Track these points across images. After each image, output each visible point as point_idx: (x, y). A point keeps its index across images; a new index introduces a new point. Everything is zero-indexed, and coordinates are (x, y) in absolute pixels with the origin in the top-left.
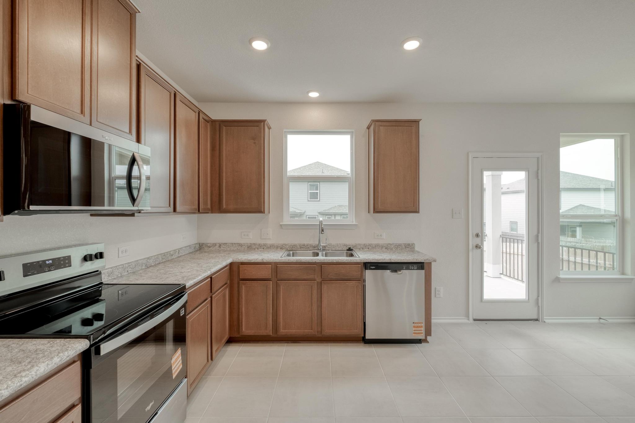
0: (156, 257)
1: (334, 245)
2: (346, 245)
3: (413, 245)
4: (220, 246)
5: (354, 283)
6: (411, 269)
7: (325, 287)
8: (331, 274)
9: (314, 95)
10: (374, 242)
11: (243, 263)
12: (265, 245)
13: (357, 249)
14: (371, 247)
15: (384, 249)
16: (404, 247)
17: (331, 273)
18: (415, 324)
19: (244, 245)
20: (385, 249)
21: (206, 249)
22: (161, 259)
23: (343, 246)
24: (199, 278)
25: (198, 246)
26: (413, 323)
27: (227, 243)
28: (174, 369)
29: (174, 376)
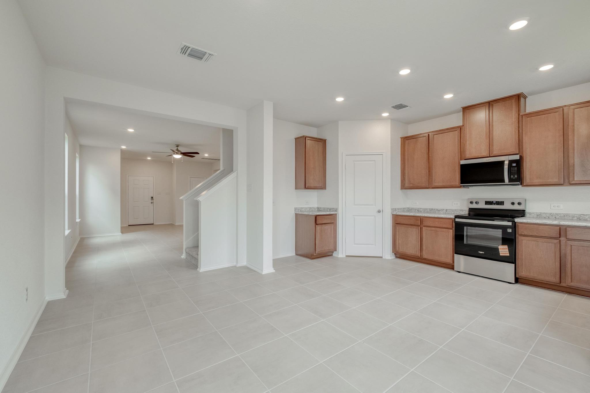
28: (501, 251)
29: (501, 255)
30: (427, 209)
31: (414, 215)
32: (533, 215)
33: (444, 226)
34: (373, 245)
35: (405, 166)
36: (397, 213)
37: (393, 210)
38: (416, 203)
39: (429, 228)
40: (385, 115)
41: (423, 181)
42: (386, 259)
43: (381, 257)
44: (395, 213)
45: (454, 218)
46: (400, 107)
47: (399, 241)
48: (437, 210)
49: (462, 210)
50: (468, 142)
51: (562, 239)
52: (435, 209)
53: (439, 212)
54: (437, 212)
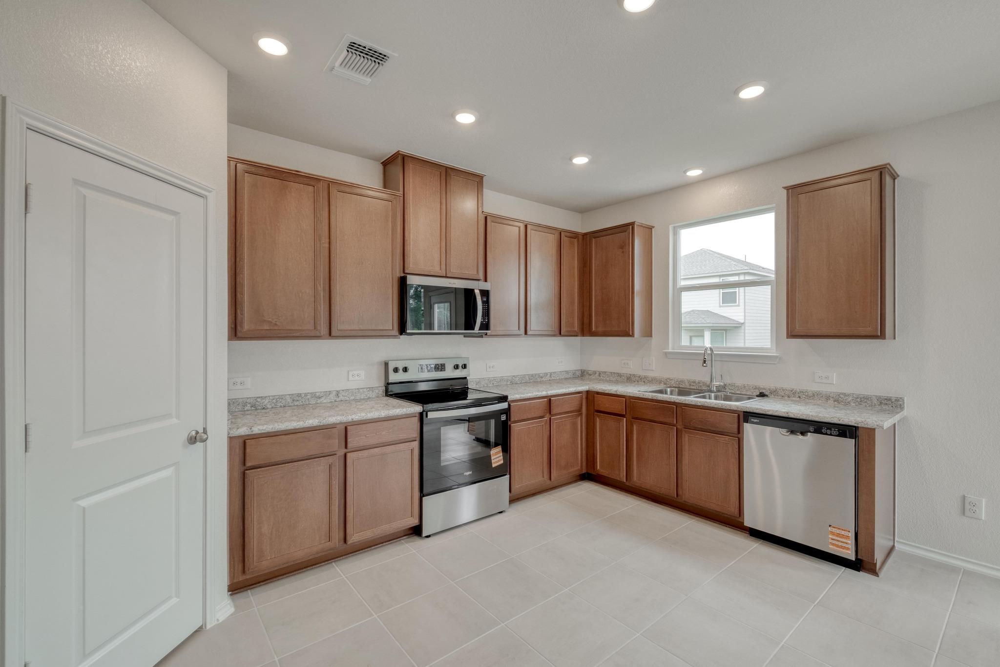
0: (522, 376)
1: (738, 387)
2: (759, 388)
3: (898, 401)
4: (600, 374)
5: (727, 439)
6: (826, 434)
7: (686, 438)
8: (694, 421)
9: (695, 173)
10: (813, 388)
11: (598, 393)
12: (645, 377)
13: (778, 396)
14: (804, 396)
15: (831, 402)
16: (875, 401)
17: (694, 419)
18: (833, 529)
19: (624, 376)
20: (834, 401)
21: (587, 376)
22: (527, 378)
23: (754, 389)
24: (527, 395)
25: (578, 373)
26: (830, 526)
27: (606, 372)
28: (493, 459)
29: (494, 466)
30: (281, 397)
32: (472, 383)
36: (253, 429)
41: (306, 316)
42: (218, 628)
44: (243, 431)
48: (314, 395)
49: (371, 389)
50: (411, 237)
51: (548, 416)
52: (306, 394)
53: (318, 402)
54: (313, 402)
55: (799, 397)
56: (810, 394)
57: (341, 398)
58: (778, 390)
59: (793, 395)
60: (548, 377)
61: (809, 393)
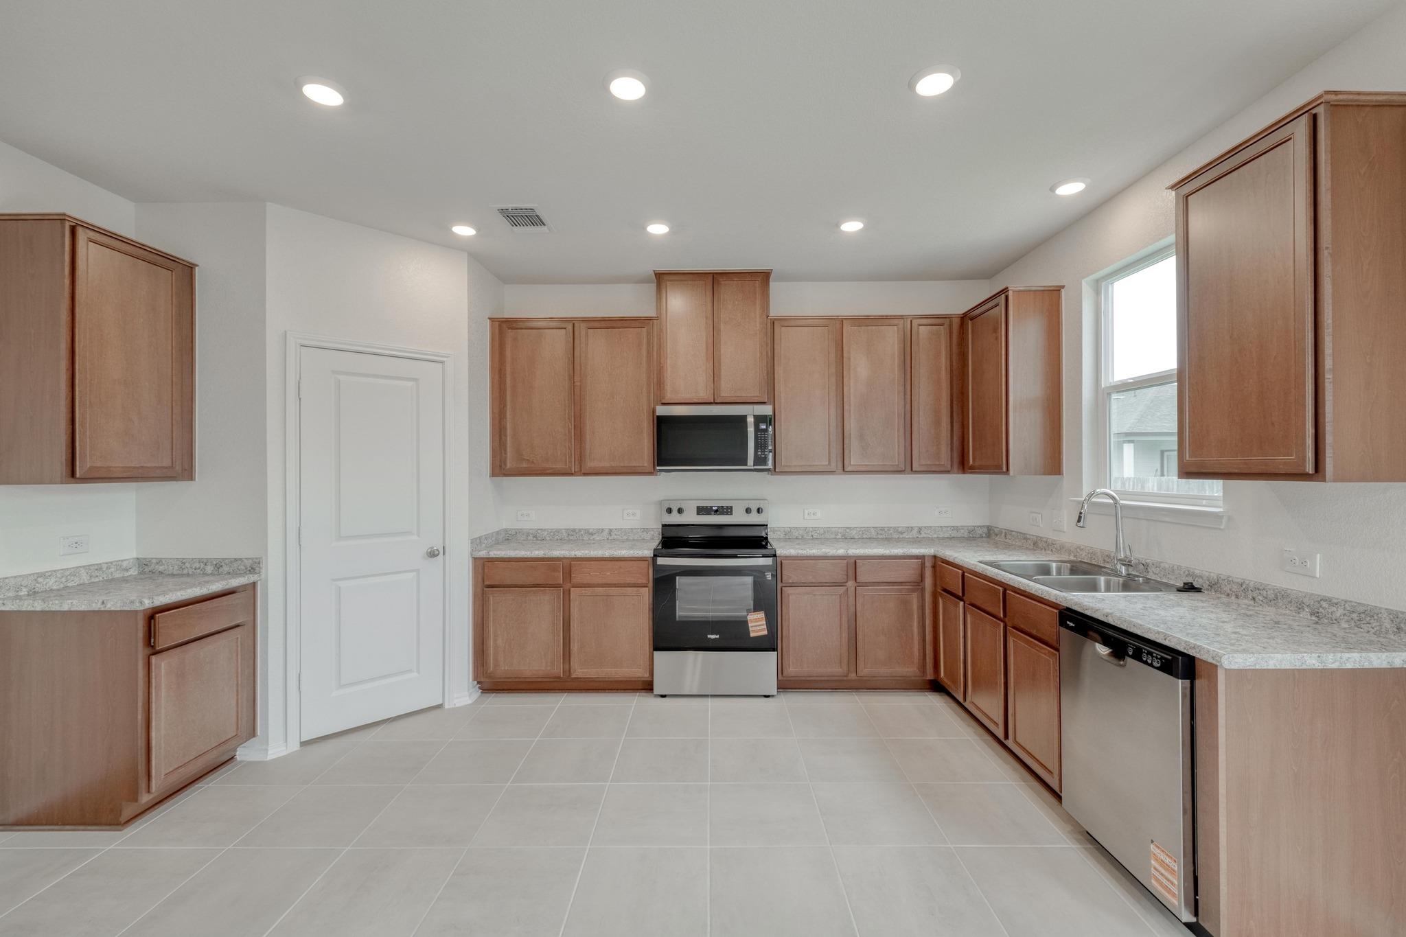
1: (1164, 569)
4: (1006, 534)
5: (1048, 652)
6: (1146, 662)
7: (1011, 643)
8: (1017, 615)
12: (1053, 543)
13: (1221, 593)
14: (1261, 598)
18: (1156, 849)
19: (1030, 539)
24: (810, 551)
27: (1012, 531)
28: (752, 627)
29: (752, 635)
30: (558, 531)
31: (544, 556)
32: (779, 533)
33: (629, 580)
34: (410, 671)
35: (505, 406)
36: (490, 553)
37: (476, 542)
38: (528, 515)
39: (588, 591)
40: (464, 231)
41: (559, 454)
42: (455, 710)
43: (440, 707)
44: (483, 554)
45: (652, 556)
46: (524, 217)
47: (495, 640)
48: (587, 532)
49: (645, 530)
50: (669, 362)
51: (851, 584)
52: (580, 530)
53: (591, 538)
54: (586, 537)
55: (1254, 599)
56: (1271, 595)
57: (614, 536)
58: (1220, 581)
59: (1243, 594)
60: (914, 534)
61: (1269, 593)
